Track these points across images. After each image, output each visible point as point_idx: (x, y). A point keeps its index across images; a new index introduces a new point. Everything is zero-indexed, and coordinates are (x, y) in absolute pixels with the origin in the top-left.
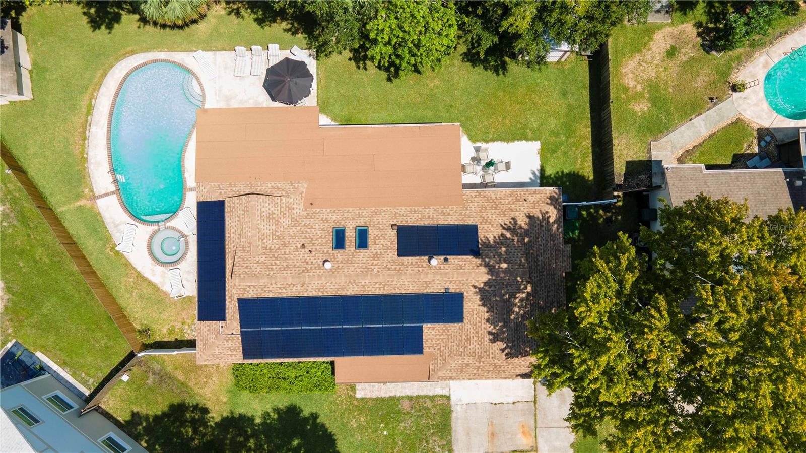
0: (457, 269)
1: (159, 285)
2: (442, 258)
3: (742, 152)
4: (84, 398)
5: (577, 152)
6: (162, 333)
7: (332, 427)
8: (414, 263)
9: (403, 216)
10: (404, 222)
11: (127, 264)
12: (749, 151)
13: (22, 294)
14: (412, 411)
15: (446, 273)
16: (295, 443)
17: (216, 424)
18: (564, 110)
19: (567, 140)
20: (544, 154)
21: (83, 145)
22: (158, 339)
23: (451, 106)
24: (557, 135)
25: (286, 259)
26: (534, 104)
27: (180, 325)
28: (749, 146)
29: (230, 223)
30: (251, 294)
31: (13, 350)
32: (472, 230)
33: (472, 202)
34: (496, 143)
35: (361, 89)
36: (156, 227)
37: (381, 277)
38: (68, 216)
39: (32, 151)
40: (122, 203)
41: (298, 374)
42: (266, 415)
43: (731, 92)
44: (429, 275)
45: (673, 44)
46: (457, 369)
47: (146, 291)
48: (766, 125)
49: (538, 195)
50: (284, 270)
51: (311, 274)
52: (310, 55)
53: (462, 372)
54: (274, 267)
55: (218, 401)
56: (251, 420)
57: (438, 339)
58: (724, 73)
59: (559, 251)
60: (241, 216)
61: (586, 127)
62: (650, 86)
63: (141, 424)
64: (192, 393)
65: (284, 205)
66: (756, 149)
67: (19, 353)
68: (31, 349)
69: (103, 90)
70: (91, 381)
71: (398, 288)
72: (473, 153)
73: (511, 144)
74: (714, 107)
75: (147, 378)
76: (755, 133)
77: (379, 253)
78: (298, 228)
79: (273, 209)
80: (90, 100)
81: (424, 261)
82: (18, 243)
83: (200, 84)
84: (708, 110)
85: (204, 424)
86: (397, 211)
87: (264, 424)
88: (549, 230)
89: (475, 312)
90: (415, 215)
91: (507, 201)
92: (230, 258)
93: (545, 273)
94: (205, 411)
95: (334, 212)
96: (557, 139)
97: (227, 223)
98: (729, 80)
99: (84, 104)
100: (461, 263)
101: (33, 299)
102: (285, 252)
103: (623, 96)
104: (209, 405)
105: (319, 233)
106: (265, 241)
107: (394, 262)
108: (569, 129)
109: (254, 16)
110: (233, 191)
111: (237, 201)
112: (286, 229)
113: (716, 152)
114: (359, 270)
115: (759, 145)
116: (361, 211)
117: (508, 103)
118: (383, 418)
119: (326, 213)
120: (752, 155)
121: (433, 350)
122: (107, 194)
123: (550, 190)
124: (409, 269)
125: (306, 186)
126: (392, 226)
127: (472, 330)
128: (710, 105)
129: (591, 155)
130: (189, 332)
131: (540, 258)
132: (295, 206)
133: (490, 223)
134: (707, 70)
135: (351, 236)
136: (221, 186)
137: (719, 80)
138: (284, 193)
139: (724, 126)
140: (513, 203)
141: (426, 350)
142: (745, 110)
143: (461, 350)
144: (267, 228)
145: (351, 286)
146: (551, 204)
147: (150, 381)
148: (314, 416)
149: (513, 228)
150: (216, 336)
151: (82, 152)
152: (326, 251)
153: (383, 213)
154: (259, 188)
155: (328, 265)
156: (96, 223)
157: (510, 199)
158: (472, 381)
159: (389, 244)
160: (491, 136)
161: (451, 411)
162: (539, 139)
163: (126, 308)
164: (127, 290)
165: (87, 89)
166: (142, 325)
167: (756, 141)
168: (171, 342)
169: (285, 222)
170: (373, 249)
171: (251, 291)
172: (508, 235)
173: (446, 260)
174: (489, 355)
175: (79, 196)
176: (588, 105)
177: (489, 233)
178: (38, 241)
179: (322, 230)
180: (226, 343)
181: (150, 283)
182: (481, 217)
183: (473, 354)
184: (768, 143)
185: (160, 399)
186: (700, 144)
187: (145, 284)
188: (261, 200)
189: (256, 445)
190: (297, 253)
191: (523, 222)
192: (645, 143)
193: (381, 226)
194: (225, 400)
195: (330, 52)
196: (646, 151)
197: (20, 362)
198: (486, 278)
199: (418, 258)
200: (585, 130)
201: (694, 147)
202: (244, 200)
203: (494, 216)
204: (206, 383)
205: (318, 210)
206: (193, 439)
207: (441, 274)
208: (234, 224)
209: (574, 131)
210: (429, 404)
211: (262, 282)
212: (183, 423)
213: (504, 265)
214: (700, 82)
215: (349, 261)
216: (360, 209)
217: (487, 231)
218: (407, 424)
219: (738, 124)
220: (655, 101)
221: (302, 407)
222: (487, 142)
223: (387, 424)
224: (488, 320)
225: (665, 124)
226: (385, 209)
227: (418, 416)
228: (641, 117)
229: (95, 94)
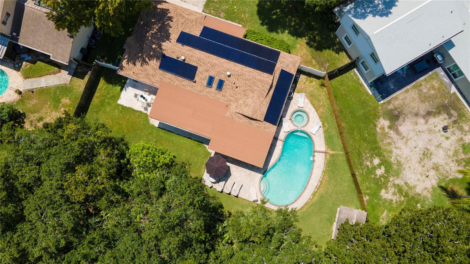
0: (175, 52)
1: (310, 103)
2: (179, 59)
3: (31, 64)
4: (357, 68)
5: (103, 92)
6: (315, 82)
7: (256, 17)
8: (192, 61)
9: (189, 85)
10: (190, 82)
11: (320, 117)
12: (28, 63)
13: (370, 122)
14: (220, 11)
15: (180, 52)
16: (274, 17)
17: (305, 37)
18: (100, 113)
19: (105, 99)
20: (118, 96)
21: (323, 178)
22: (318, 80)
23: (150, 133)
24: (108, 103)
25: (246, 84)
26: (112, 120)
27: (307, 83)
28: (26, 66)
29: (265, 109)
30: (266, 75)
31: (380, 99)
32: (161, 67)
33: (157, 81)
34: (137, 110)
35: (188, 157)
36: (302, 129)
37: (208, 60)
38: (340, 149)
39: (346, 184)
40: (314, 145)
41: (261, 41)
42: (283, 32)
43: (23, 92)
44: (187, 53)
45: (38, 123)
46: (192, 15)
47: (316, 103)
48: (14, 72)
49: (128, 73)
50: (248, 79)
51: (237, 73)
52: (204, 182)
53: (191, 13)
54: (252, 82)
55: (301, 45)
56: (289, 33)
57: (195, 29)
58: (21, 101)
59: (129, 47)
60: (258, 110)
61: (94, 102)
62: (57, 108)
63: (336, 48)
64: (311, 53)
65: (239, 109)
66: (24, 63)
67: (379, 97)
68: (373, 96)
69: (305, 201)
70: (352, 74)
71: (203, 54)
72: (149, 109)
73: (131, 107)
74: (33, 89)
75: (328, 66)
76: (21, 70)
77: (205, 72)
78: (236, 97)
79: (244, 108)
80: (312, 199)
81: (187, 61)
82: (365, 145)
83: (260, 187)
84: (37, 88)
85: (310, 39)
86: (191, 89)
87: (285, 29)
88: (129, 56)
89: (175, 33)
90: (184, 84)
91: (142, 75)
92: (270, 95)
93: (139, 39)
94: (308, 44)
95: (219, 98)
96: (109, 101)
97: (266, 110)
98: (21, 97)
99: (316, 198)
100: (172, 54)
101: (366, 118)
102: (245, 87)
103: (71, 109)
104: (306, 45)
105: (228, 91)
106: (252, 96)
107: (200, 65)
108: (102, 104)
109: (223, 210)
110: (259, 124)
111: (258, 117)
112: (242, 98)
113: (42, 68)
114: (217, 67)
115: (22, 64)
116: (207, 94)
117: (124, 126)
118: (234, 13)
119: (223, 100)
120: (27, 61)
121: (200, 27)
122: (319, 152)
123: (121, 73)
124: (195, 59)
125: (227, 115)
126: (195, 82)
127: (179, 27)
128: (34, 90)
129: (98, 88)
130: (304, 79)
131: (138, 46)
132: (234, 107)
133: (153, 68)
134: (29, 106)
135: (215, 84)
136: (263, 128)
137: (25, 99)
138: (237, 115)
139: (33, 79)
140: (140, 73)
141: (202, 27)
142: (21, 82)
143: (187, 21)
144: (249, 101)
145: (222, 62)
146: (123, 67)
147: (328, 64)
148: (262, 24)
149: (144, 62)
150: (288, 65)
151: (324, 175)
152: (228, 82)
153: (198, 90)
154: (247, 121)
155: (228, 73)
156: (329, 140)
157: (140, 76)
158: (188, 9)
159: (200, 75)
160: (138, 113)
161: (204, 6)
162: (117, 104)
163: (327, 99)
164: (325, 106)
165: (312, 204)
166: (323, 89)
167: (23, 67)
168: (313, 77)
169: (241, 102)
170: (207, 75)
171: (265, 76)
172: (147, 59)
173: (178, 58)
174: (176, 14)
175: (332, 156)
176: (89, 111)
177: (155, 63)
178: (356, 142)
179: (226, 92)
180: (285, 61)
181: (313, 105)
182: (156, 72)
183: (183, 17)
184: (18, 64)
185: (326, 56)
186: (47, 74)
187: (316, 106)
188: (247, 113)
189: (291, 22)
190: (240, 85)
191: (138, 64)
192: (71, 84)
193: (200, 84)
194: (298, 45)
195: (195, 179)
196: (73, 81)
197: (380, 93)
198: (164, 44)
199: (190, 63)
200: (95, 100)
201: (51, 74)
202: (255, 116)
203: (150, 70)
204: (304, 54)
205: (225, 102)
206: (317, 34)
207: (182, 52)
208: (263, 108)
209: (100, 101)
210: (212, 12)
211: (259, 77)
212: (319, 42)
213: (154, 46)
214: (34, 101)
215: (219, 73)
216: (207, 96)
217: (156, 64)
218: (225, 7)
219: (26, 77)
220: (58, 101)
221: (266, 30)
222: (141, 112)
223: (233, 10)
224: (171, 27)
225: (58, 89)
226: (196, 92)
227: (219, 9)
228: (68, 96)
229: (309, 201)
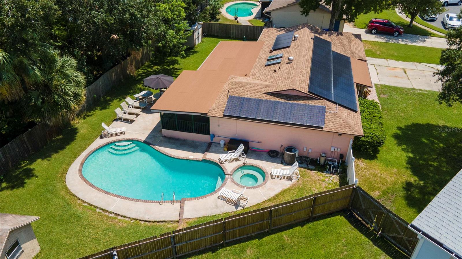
7: (407, 123)
8: (295, 43)
14: (388, 95)
15: (303, 36)
16: (425, 141)
25: (282, 75)
36: (229, 180)
42: (405, 150)
43: (236, 20)
44: (304, 39)
50: (290, 74)
51: (295, 65)
54: (287, 77)
55: (398, 174)
58: (229, 20)
60: (245, 89)
64: (392, 189)
71: (309, 47)
76: (255, 19)
77: (286, 52)
78: (261, 76)
86: (261, 54)
91: (267, 34)
95: (255, 69)
102: (277, 76)
107: (293, 48)
114: (296, 54)
116: (257, 62)
119: (253, 71)
122: (182, 208)
124: (299, 43)
126: (270, 53)
142: (246, 20)
145: (306, 57)
150: (338, 117)
159: (281, 51)
161: (385, 85)
171: (304, 86)
179: (265, 69)
180: (344, 113)
190: (279, 73)
199: (292, 43)
211: (297, 79)
